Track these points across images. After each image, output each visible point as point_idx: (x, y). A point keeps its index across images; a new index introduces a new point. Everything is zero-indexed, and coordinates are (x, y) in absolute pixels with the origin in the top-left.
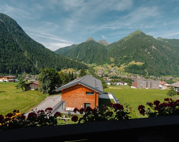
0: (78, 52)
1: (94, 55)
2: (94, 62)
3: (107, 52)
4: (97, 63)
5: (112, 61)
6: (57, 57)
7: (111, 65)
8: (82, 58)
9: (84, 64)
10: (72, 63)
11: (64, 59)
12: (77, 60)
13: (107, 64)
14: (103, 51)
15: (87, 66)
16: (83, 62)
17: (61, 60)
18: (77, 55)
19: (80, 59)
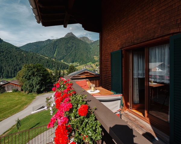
0: (56, 48)
1: (75, 53)
2: (76, 61)
3: (91, 50)
4: (80, 61)
5: (96, 60)
6: (25, 55)
7: (95, 64)
8: (61, 56)
9: (64, 64)
10: (48, 62)
11: (36, 58)
12: (55, 59)
13: (91, 63)
14: (87, 49)
15: (68, 65)
16: (62, 61)
17: (32, 58)
18: (55, 52)
19: (59, 58)
